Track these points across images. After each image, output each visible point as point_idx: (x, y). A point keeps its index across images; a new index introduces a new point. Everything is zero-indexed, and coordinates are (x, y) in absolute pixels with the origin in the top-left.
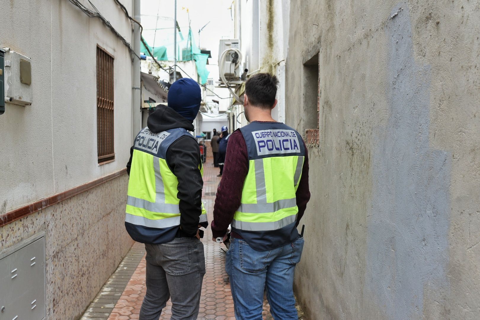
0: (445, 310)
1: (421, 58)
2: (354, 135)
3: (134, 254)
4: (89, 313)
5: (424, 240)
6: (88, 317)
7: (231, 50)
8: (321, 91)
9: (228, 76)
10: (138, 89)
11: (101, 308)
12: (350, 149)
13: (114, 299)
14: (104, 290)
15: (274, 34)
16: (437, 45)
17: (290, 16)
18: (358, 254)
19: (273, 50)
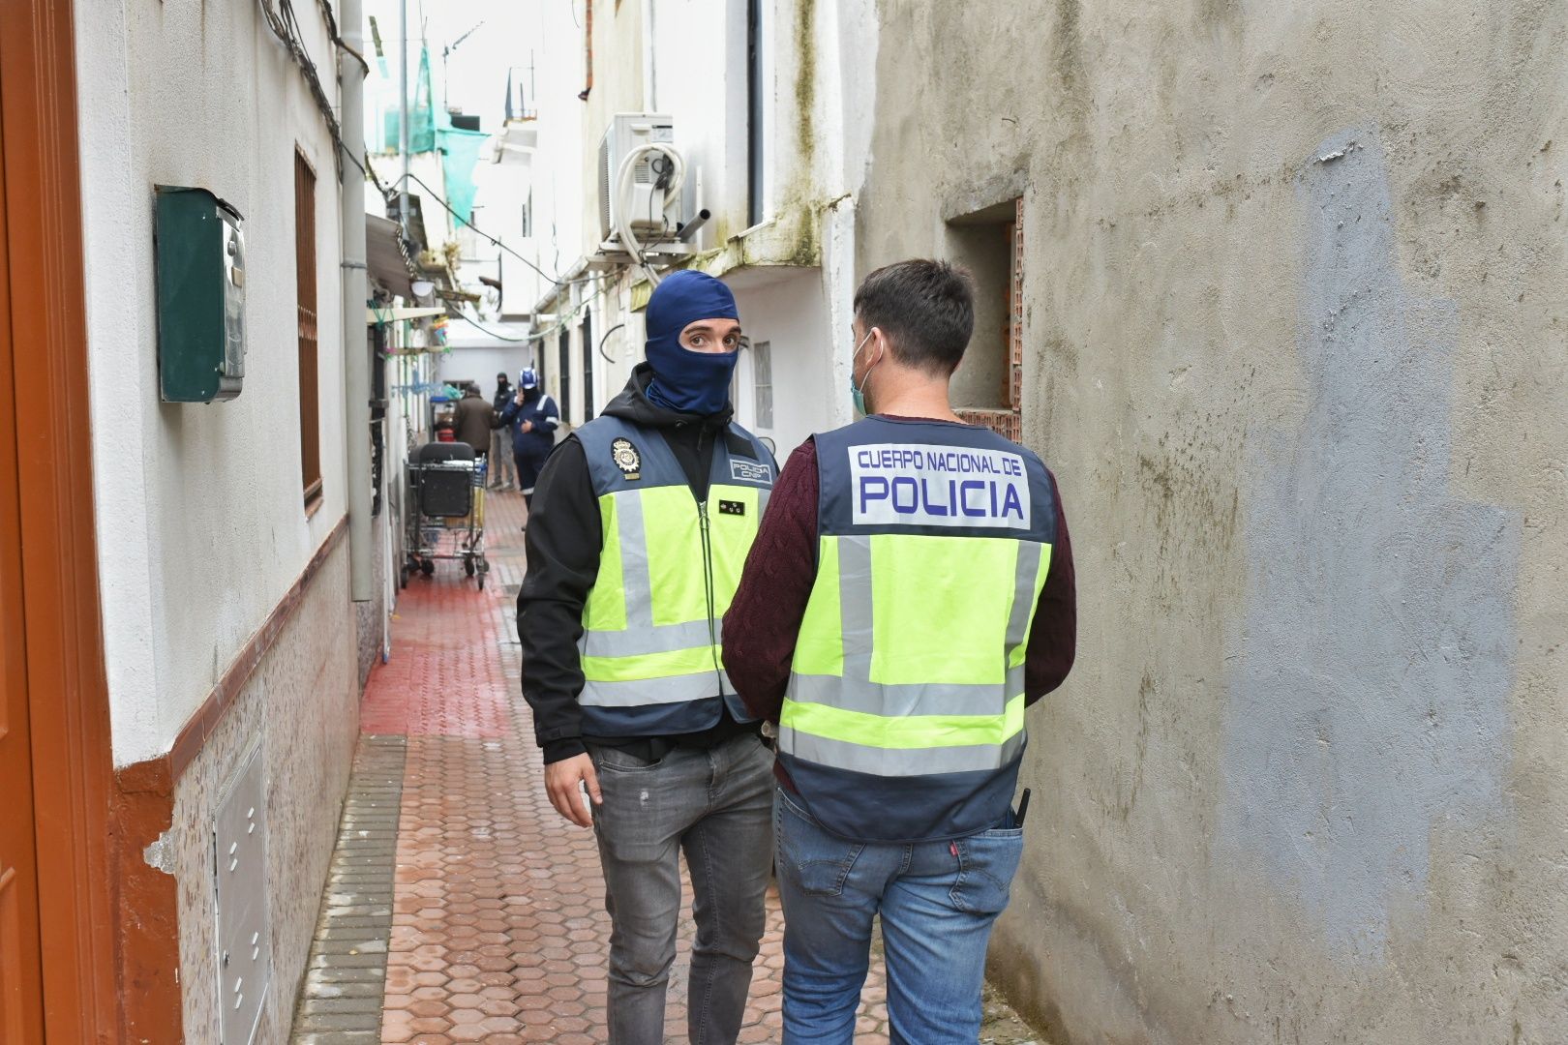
0: (1499, 872)
1: (1423, 278)
2: (1171, 445)
3: (371, 790)
4: (320, 970)
5: (1431, 716)
6: (323, 982)
7: (653, 149)
8: (1030, 309)
9: (642, 228)
10: (360, 267)
11: (348, 954)
12: (1155, 480)
13: (375, 927)
14: (331, 902)
15: (816, 116)
16: (1480, 257)
17: (880, 68)
18: (1191, 758)
19: (812, 162)
